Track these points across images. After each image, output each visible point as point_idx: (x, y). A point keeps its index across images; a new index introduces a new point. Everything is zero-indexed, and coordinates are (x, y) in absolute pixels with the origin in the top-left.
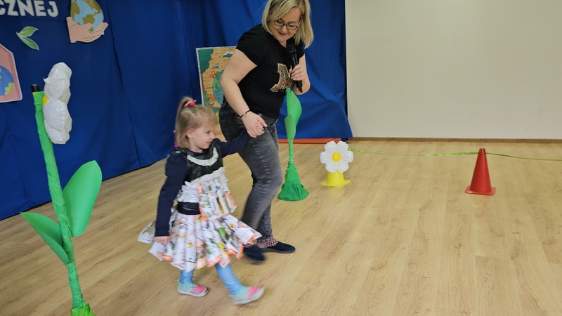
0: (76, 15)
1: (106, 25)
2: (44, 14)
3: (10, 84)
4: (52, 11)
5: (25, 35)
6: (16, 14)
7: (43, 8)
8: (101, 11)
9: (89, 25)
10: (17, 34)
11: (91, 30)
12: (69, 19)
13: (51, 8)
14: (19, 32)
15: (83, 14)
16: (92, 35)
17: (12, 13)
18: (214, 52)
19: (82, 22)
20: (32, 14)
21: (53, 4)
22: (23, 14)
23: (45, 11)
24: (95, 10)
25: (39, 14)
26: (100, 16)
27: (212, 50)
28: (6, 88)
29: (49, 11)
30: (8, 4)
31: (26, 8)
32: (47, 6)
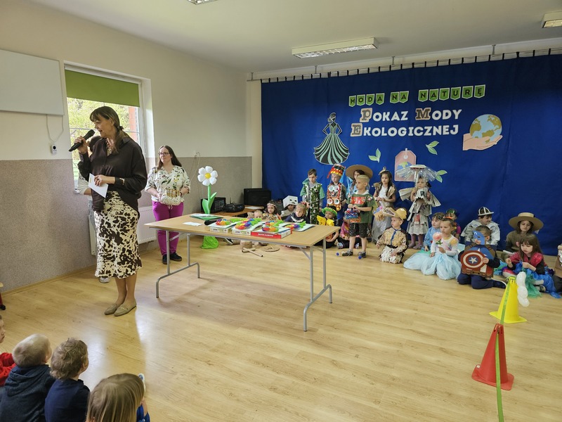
0: (475, 131)
2: (448, 133)
4: (454, 131)
6: (430, 134)
7: (448, 130)
8: (501, 127)
9: (488, 138)
10: (427, 146)
11: (488, 141)
12: (466, 136)
13: (454, 129)
15: (484, 130)
17: (427, 134)
21: (456, 127)
22: (434, 134)
24: (497, 126)
25: (445, 133)
26: (500, 130)
29: (452, 131)
30: (426, 130)
31: (437, 130)
32: (451, 128)
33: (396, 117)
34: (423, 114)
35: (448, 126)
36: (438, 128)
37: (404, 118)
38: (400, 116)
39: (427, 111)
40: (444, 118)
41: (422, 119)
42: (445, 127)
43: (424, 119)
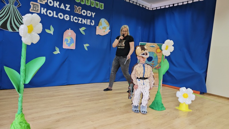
0: (100, 26)
1: (110, 30)
3: (73, 43)
5: (82, 30)
6: (81, 23)
8: (109, 26)
11: (104, 32)
12: (97, 27)
13: (92, 22)
14: (80, 28)
15: (103, 26)
16: (104, 33)
19: (102, 28)
20: (86, 24)
21: (93, 21)
22: (83, 23)
23: (90, 23)
24: (107, 25)
25: (88, 24)
26: (109, 27)
27: (146, 44)
28: (71, 45)
30: (79, 19)
31: (84, 21)
32: (91, 22)
33: (62, 7)
34: (78, 10)
35: (90, 20)
36: (85, 20)
37: (67, 9)
38: (66, 7)
39: (79, 8)
40: (88, 15)
41: (77, 12)
42: (88, 20)
43: (78, 13)
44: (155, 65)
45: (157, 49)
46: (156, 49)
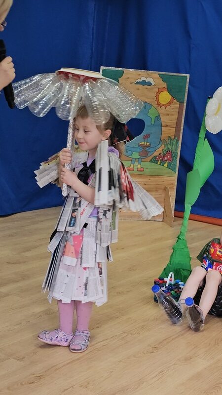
18: (125, 76)
27: (124, 71)
44: (151, 150)
45: (158, 93)
46: (157, 90)
